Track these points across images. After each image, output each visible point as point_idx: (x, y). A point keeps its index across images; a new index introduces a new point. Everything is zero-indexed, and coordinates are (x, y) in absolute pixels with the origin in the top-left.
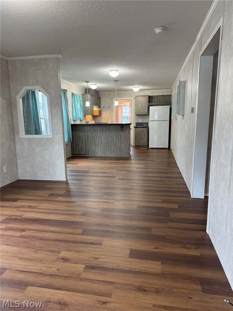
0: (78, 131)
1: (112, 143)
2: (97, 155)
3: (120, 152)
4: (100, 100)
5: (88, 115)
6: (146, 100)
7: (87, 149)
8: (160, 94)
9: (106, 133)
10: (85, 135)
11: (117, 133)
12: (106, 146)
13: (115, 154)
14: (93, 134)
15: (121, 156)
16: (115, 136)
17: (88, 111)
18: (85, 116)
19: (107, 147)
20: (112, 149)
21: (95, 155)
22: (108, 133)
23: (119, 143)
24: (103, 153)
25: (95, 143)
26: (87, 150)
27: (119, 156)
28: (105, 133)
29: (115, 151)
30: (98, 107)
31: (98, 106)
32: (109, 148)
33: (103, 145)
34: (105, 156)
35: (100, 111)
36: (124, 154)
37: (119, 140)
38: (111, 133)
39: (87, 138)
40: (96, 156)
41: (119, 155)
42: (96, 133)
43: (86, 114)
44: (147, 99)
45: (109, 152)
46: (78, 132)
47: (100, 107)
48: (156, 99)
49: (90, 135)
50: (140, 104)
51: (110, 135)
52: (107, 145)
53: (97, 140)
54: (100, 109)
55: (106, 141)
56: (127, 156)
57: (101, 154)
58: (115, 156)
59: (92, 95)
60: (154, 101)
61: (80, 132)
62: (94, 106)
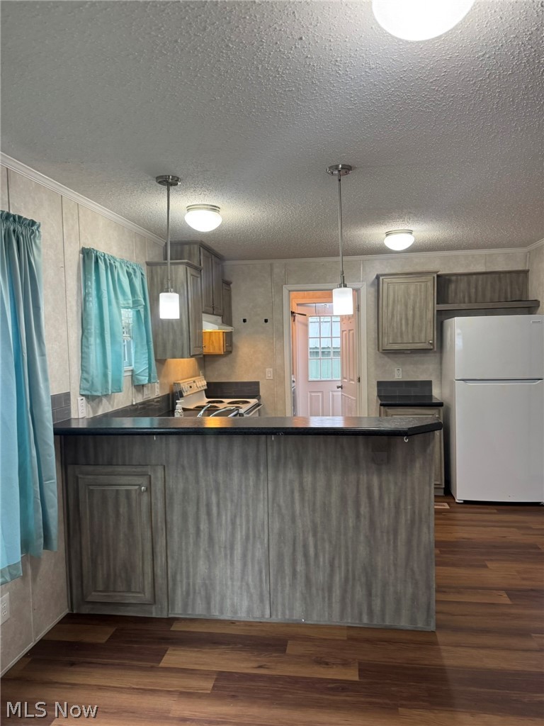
0: (110, 464)
1: (315, 535)
2: (221, 612)
3: (369, 594)
4: (230, 290)
5: (174, 357)
6: (426, 291)
7: (159, 572)
8: (481, 268)
9: (281, 476)
10: (149, 489)
11: (352, 477)
12: (280, 557)
13: (336, 607)
14: (203, 484)
15: (376, 622)
16: (335, 497)
17: (174, 342)
18: (161, 362)
19: (287, 561)
20: (320, 577)
21: (209, 608)
22: (291, 474)
23: (362, 538)
24: (262, 600)
25: (211, 539)
26: (160, 581)
27: (365, 620)
28: (275, 478)
29: (337, 592)
30: (219, 319)
31: (222, 316)
32: (300, 568)
33: (259, 553)
34: (275, 619)
35: (229, 337)
36: (398, 611)
37: (365, 523)
38: (308, 479)
39: (159, 505)
40: (216, 614)
41: (361, 614)
42: (221, 476)
43: (169, 353)
44: (430, 284)
45: (298, 595)
46: (109, 469)
47: (227, 320)
48: (463, 285)
49: (181, 486)
50: (399, 308)
51: (302, 491)
52: (287, 551)
53: (226, 518)
54: (228, 329)
55: (277, 526)
56: (413, 620)
57: (245, 603)
58: (336, 620)
59: (198, 270)
60: (456, 293)
61: (120, 469)
62: (205, 316)
